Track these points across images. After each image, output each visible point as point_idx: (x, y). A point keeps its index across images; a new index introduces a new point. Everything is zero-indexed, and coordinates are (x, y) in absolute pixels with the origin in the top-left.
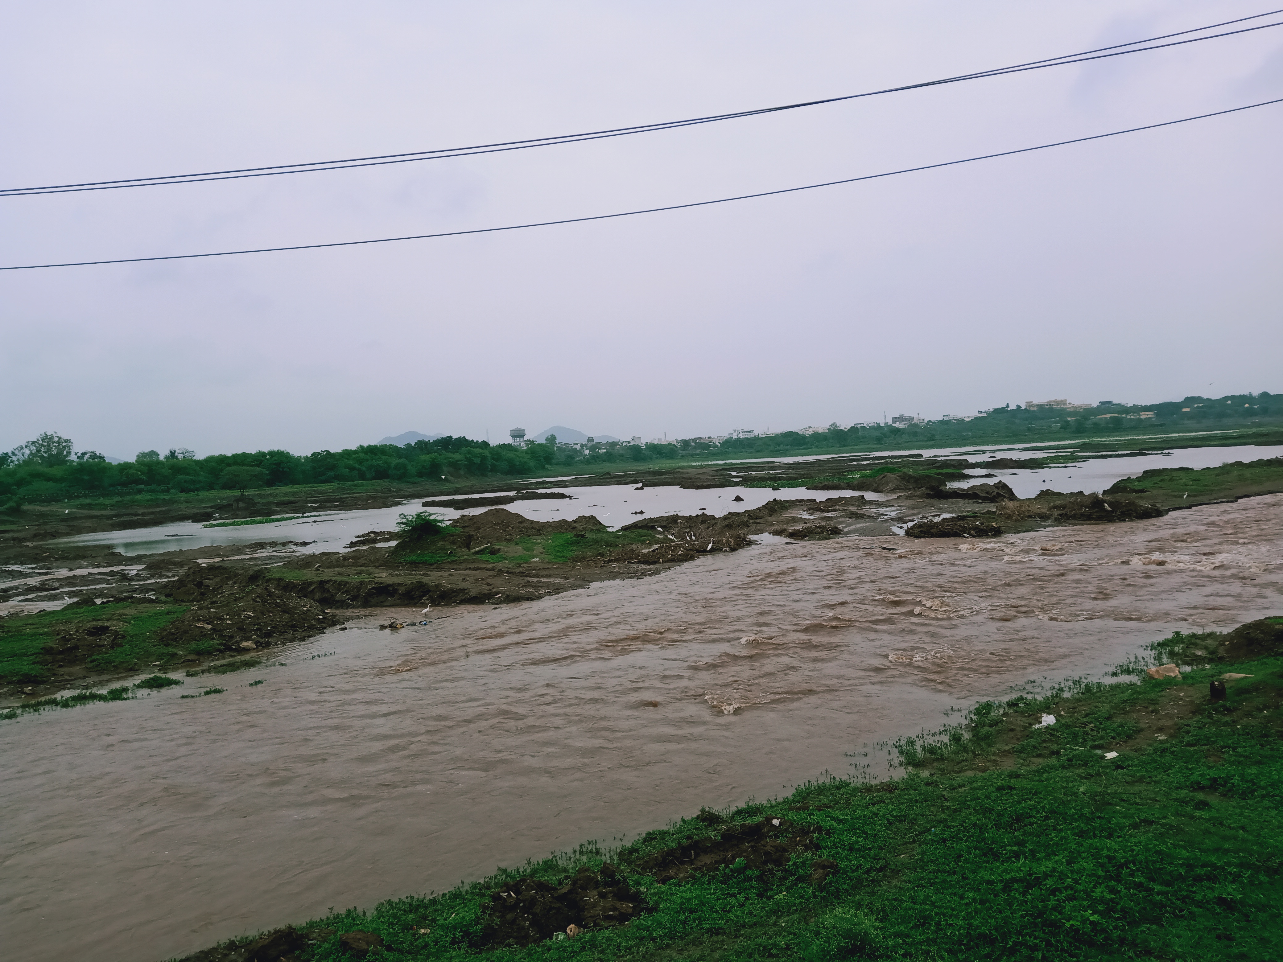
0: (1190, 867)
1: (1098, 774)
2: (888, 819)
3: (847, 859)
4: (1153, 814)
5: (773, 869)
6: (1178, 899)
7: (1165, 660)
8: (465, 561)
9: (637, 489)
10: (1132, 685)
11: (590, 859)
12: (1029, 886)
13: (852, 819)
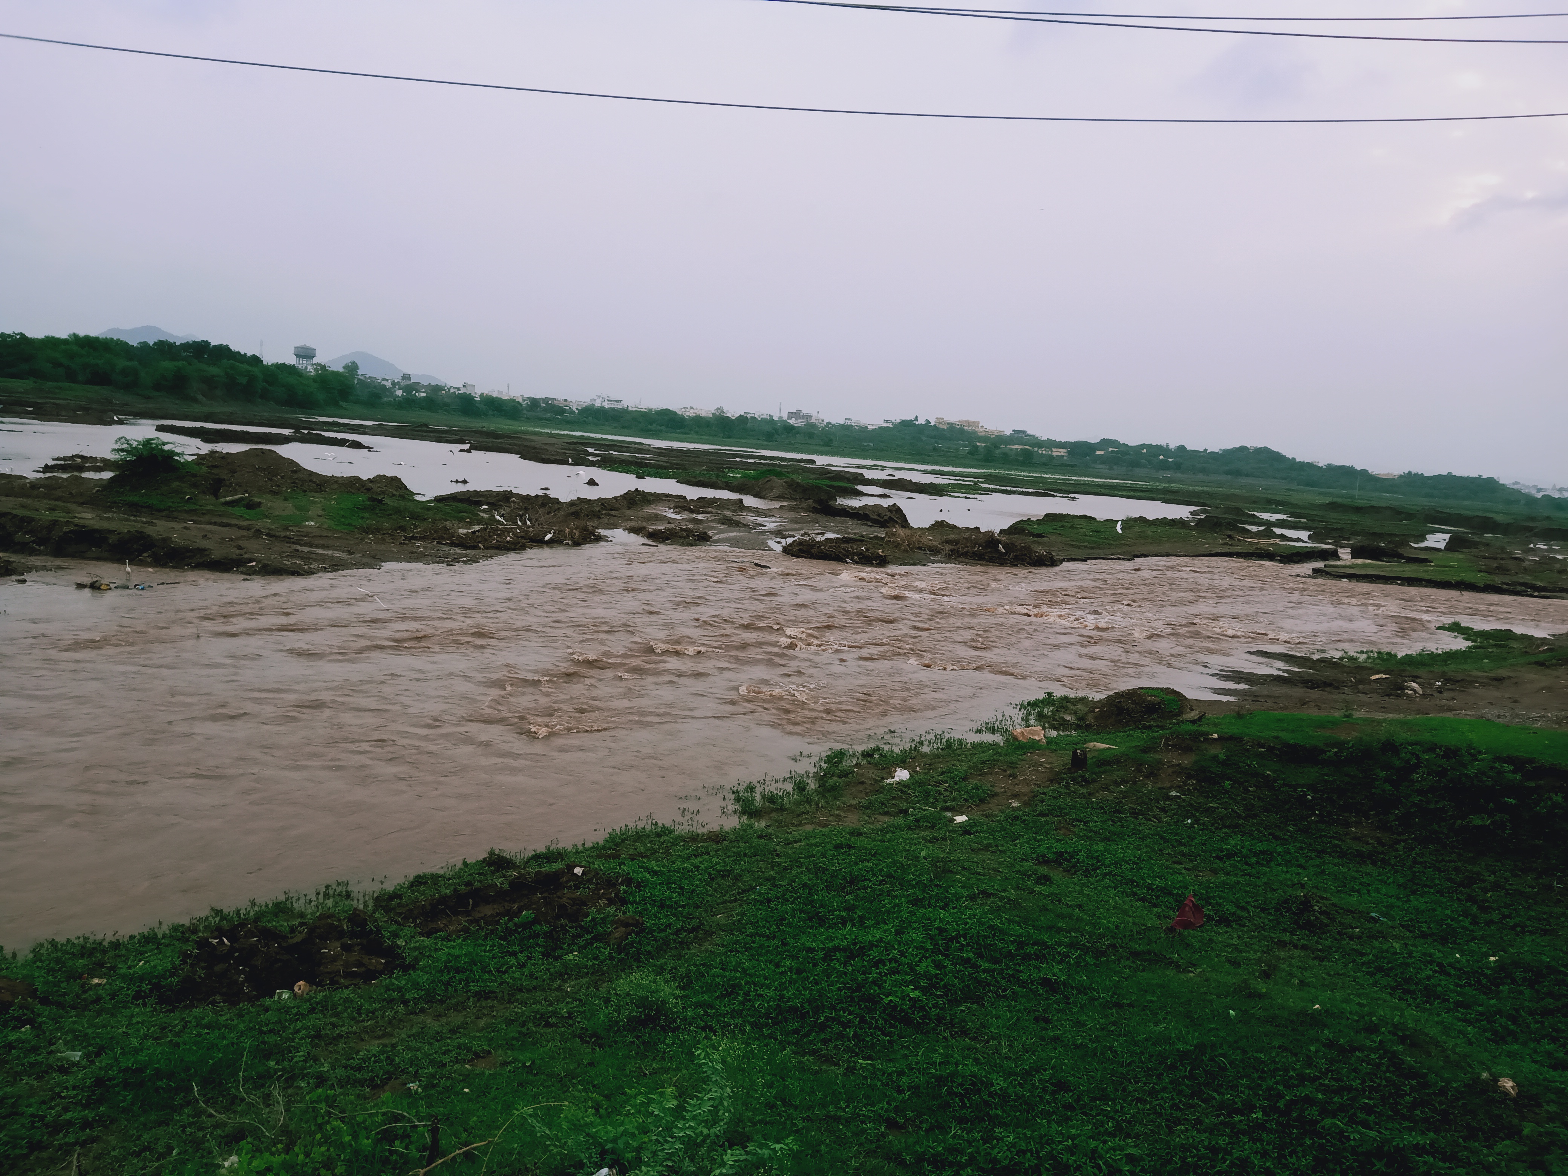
0: (1021, 945)
1: (944, 839)
2: (710, 874)
3: (656, 916)
4: (993, 886)
5: (566, 925)
6: (1004, 978)
7: (1032, 722)
8: (209, 512)
9: (462, 451)
10: (995, 745)
11: (337, 903)
12: (852, 957)
13: (669, 871)
